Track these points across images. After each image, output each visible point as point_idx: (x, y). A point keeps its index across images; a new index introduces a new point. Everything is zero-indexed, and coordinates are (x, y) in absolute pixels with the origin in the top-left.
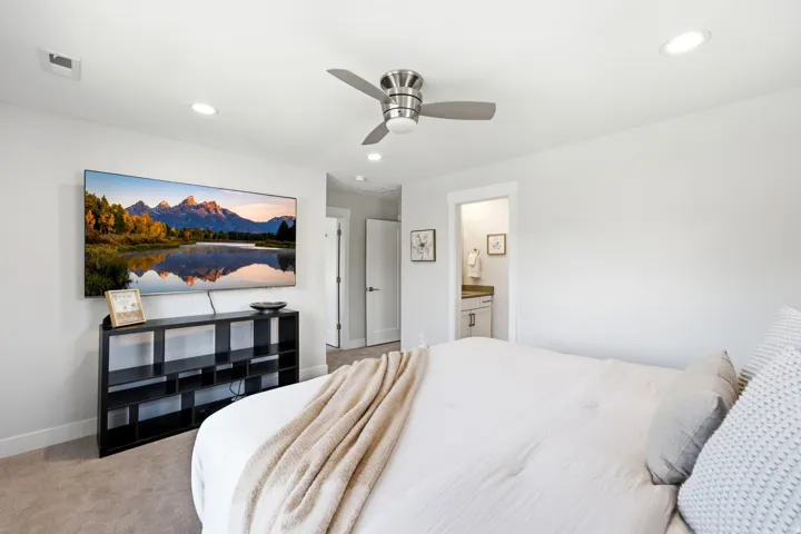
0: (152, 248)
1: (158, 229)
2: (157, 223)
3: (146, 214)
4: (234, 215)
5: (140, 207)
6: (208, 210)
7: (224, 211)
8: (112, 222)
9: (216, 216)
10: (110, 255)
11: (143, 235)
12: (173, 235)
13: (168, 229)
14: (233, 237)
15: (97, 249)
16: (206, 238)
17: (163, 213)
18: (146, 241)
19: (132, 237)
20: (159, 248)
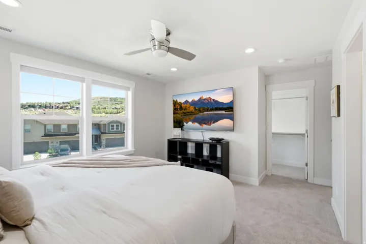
0: (190, 115)
1: (192, 108)
2: (192, 106)
3: (188, 104)
4: (217, 101)
5: (187, 102)
6: (208, 100)
7: (213, 100)
8: (179, 107)
9: (211, 103)
10: (179, 117)
11: (188, 111)
12: (197, 110)
13: (195, 108)
14: (217, 109)
15: (175, 115)
16: (207, 111)
17: (194, 103)
18: (188, 113)
19: (185, 111)
20: (192, 115)
